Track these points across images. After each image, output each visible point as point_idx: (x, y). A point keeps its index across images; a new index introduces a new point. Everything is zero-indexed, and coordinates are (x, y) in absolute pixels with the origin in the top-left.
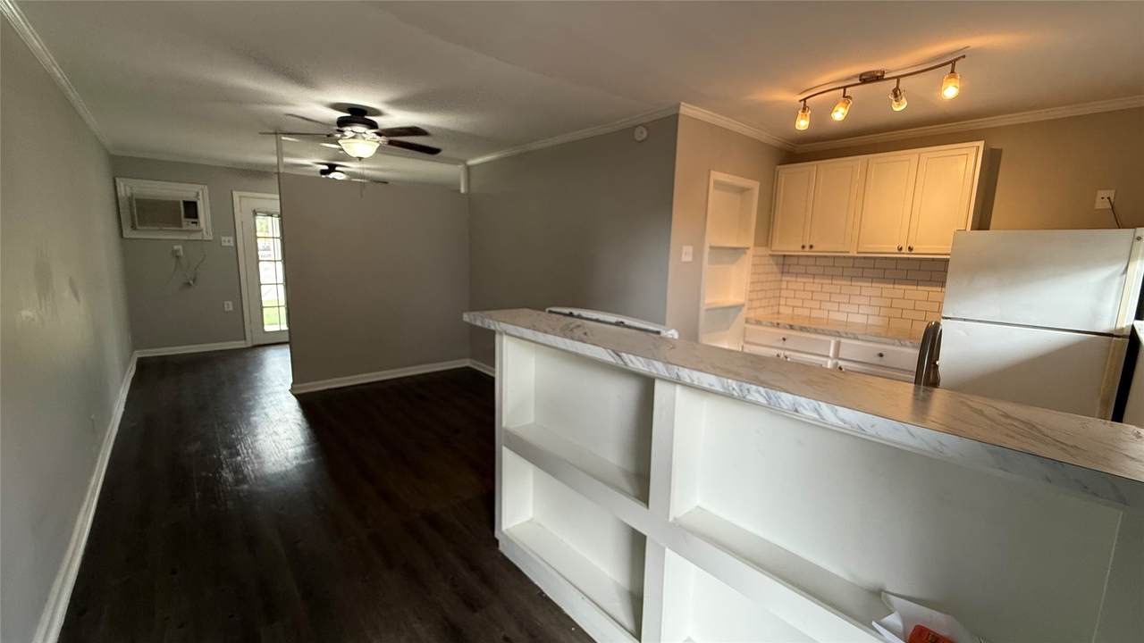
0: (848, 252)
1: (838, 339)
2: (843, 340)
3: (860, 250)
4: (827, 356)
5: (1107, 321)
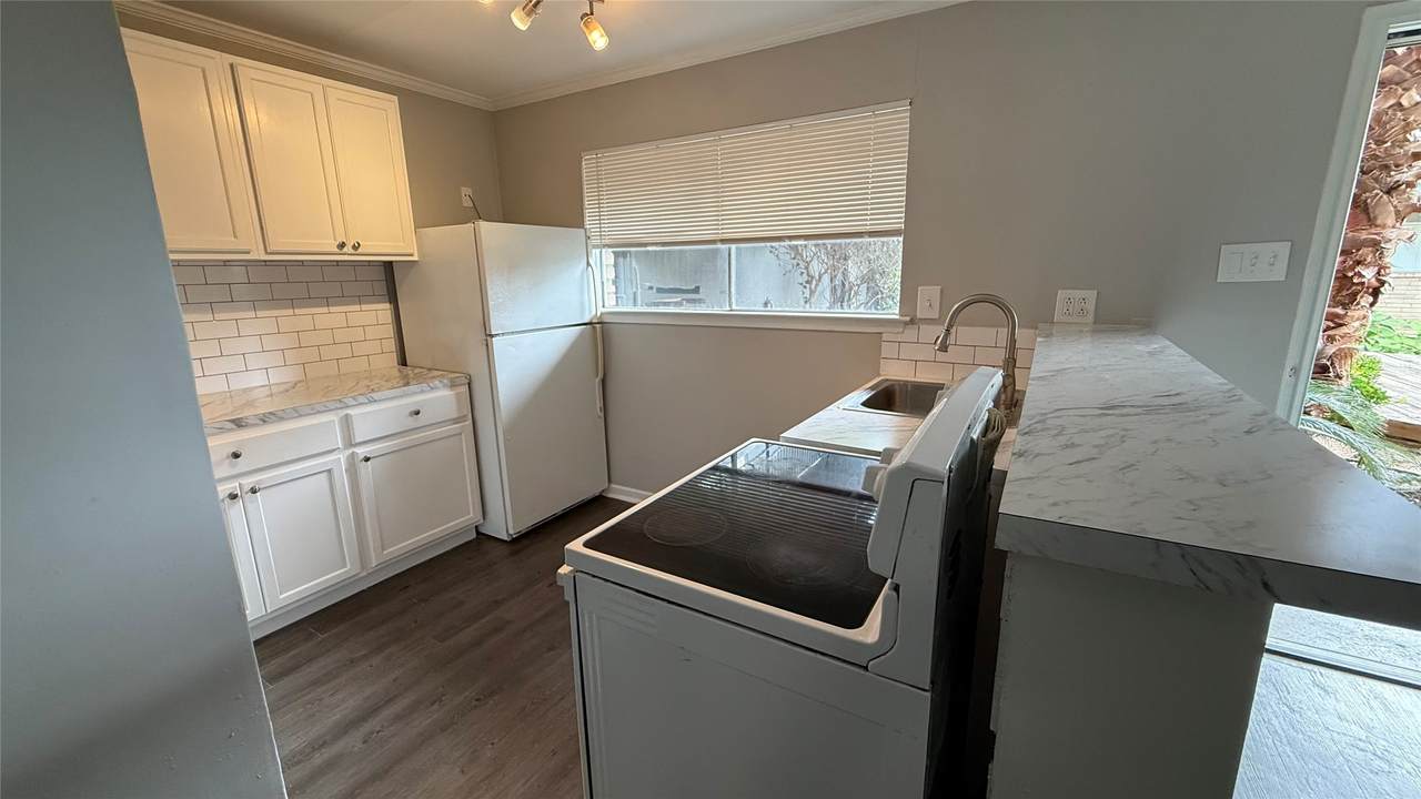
1: (342, 413)
2: (352, 412)
3: (271, 248)
4: (334, 450)
5: (587, 312)
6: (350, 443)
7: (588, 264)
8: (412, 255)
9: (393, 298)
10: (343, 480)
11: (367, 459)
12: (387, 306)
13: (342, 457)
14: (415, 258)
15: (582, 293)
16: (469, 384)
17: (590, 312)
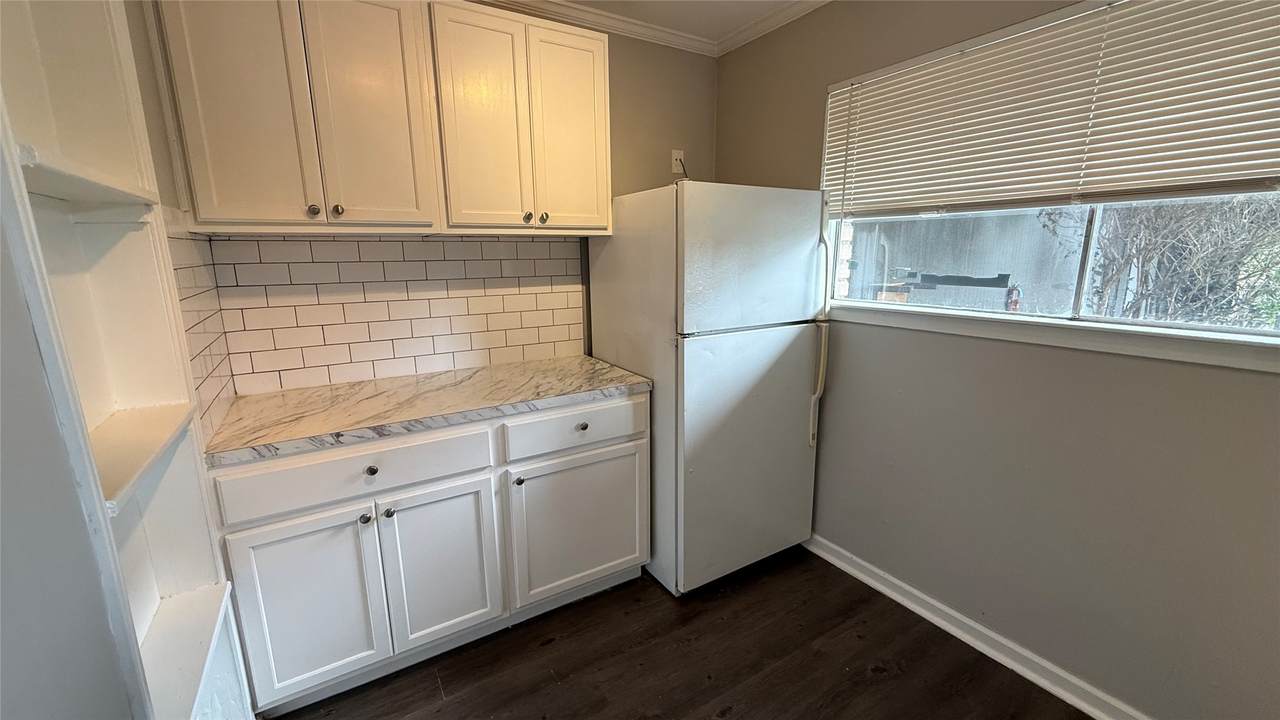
0: (430, 226)
1: (498, 423)
2: (509, 422)
3: (454, 220)
4: (485, 468)
5: (812, 305)
6: (503, 459)
7: (821, 240)
8: (606, 229)
9: (585, 279)
10: (492, 505)
11: (520, 482)
12: (579, 287)
13: (492, 478)
14: (609, 232)
15: (807, 280)
16: (651, 392)
17: (816, 305)
